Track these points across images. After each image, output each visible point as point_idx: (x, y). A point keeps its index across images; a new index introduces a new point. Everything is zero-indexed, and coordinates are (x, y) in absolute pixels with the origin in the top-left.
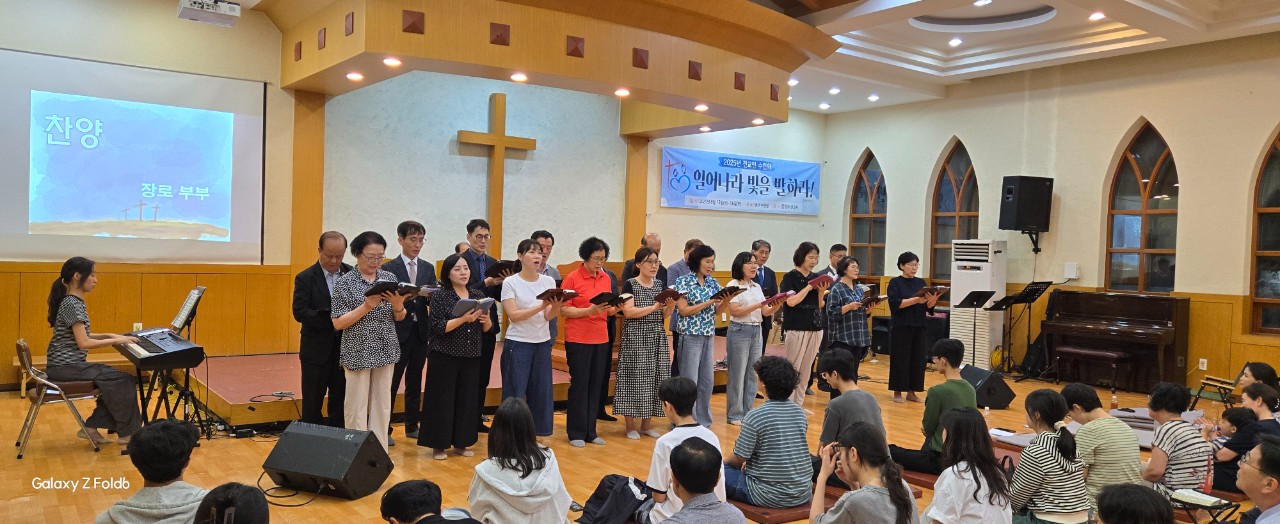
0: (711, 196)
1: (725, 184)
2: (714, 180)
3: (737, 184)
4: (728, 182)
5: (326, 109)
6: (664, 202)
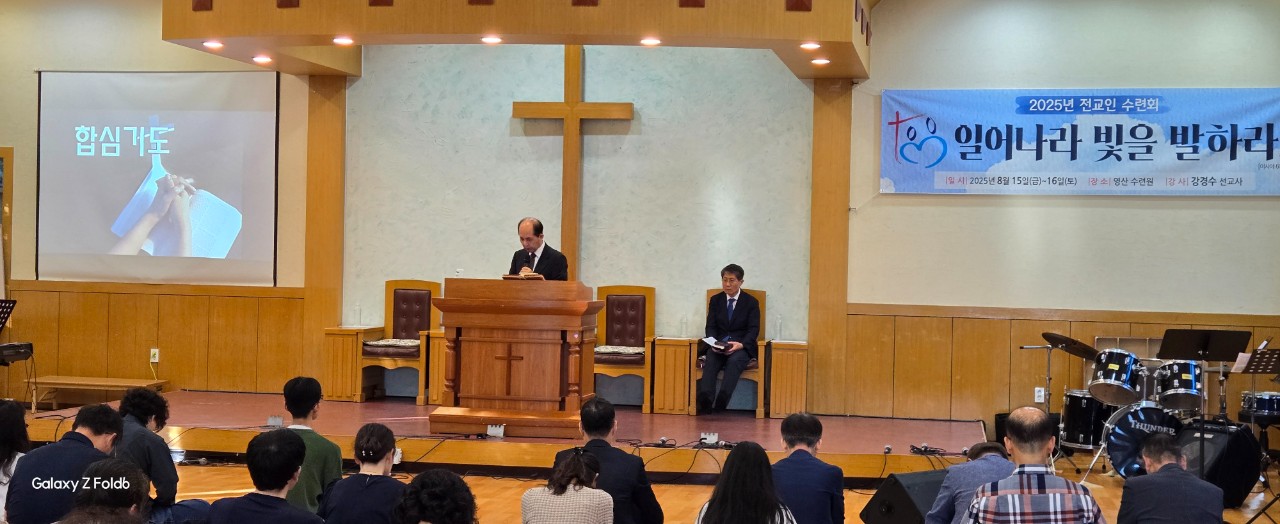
0: (1001, 168)
1: (1034, 145)
2: (1008, 141)
3: (1066, 145)
4: (1040, 141)
5: (349, 93)
6: (887, 186)
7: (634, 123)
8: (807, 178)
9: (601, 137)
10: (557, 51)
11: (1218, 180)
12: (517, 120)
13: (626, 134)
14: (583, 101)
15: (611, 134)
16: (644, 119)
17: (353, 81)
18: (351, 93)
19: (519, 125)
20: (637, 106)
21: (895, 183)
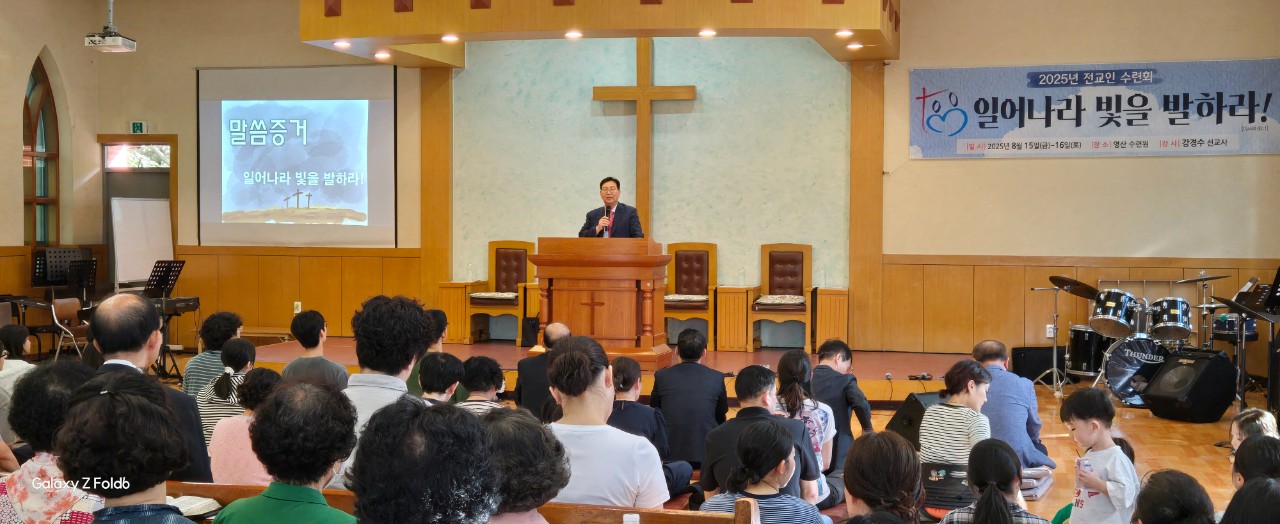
0: (1014, 135)
1: (1043, 115)
2: (1020, 111)
3: (1071, 114)
4: (1048, 111)
5: (455, 83)
6: (916, 152)
7: (696, 102)
8: (846, 147)
9: (668, 116)
10: (630, 43)
11: (1206, 141)
12: (597, 103)
13: (691, 112)
14: (653, 85)
15: (677, 112)
16: (705, 100)
17: (458, 73)
18: (456, 84)
19: (598, 105)
20: (699, 88)
21: (923, 149)
